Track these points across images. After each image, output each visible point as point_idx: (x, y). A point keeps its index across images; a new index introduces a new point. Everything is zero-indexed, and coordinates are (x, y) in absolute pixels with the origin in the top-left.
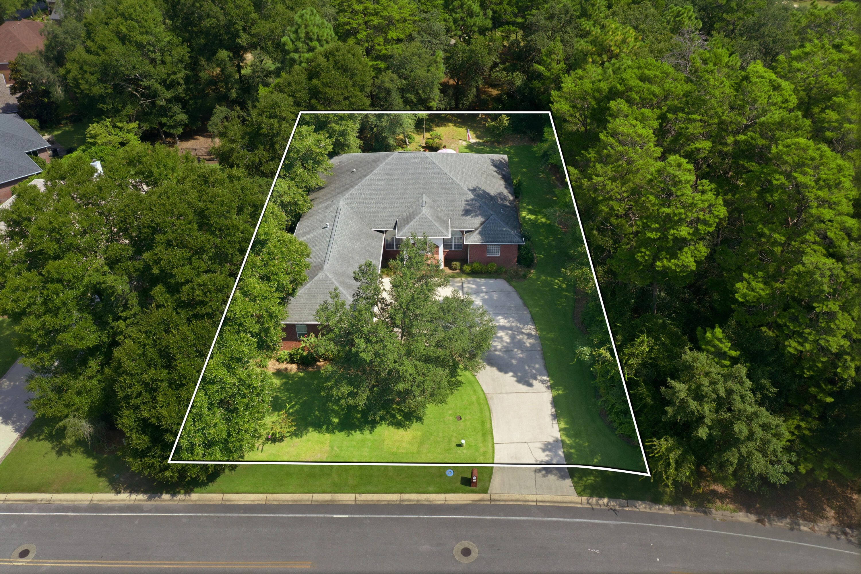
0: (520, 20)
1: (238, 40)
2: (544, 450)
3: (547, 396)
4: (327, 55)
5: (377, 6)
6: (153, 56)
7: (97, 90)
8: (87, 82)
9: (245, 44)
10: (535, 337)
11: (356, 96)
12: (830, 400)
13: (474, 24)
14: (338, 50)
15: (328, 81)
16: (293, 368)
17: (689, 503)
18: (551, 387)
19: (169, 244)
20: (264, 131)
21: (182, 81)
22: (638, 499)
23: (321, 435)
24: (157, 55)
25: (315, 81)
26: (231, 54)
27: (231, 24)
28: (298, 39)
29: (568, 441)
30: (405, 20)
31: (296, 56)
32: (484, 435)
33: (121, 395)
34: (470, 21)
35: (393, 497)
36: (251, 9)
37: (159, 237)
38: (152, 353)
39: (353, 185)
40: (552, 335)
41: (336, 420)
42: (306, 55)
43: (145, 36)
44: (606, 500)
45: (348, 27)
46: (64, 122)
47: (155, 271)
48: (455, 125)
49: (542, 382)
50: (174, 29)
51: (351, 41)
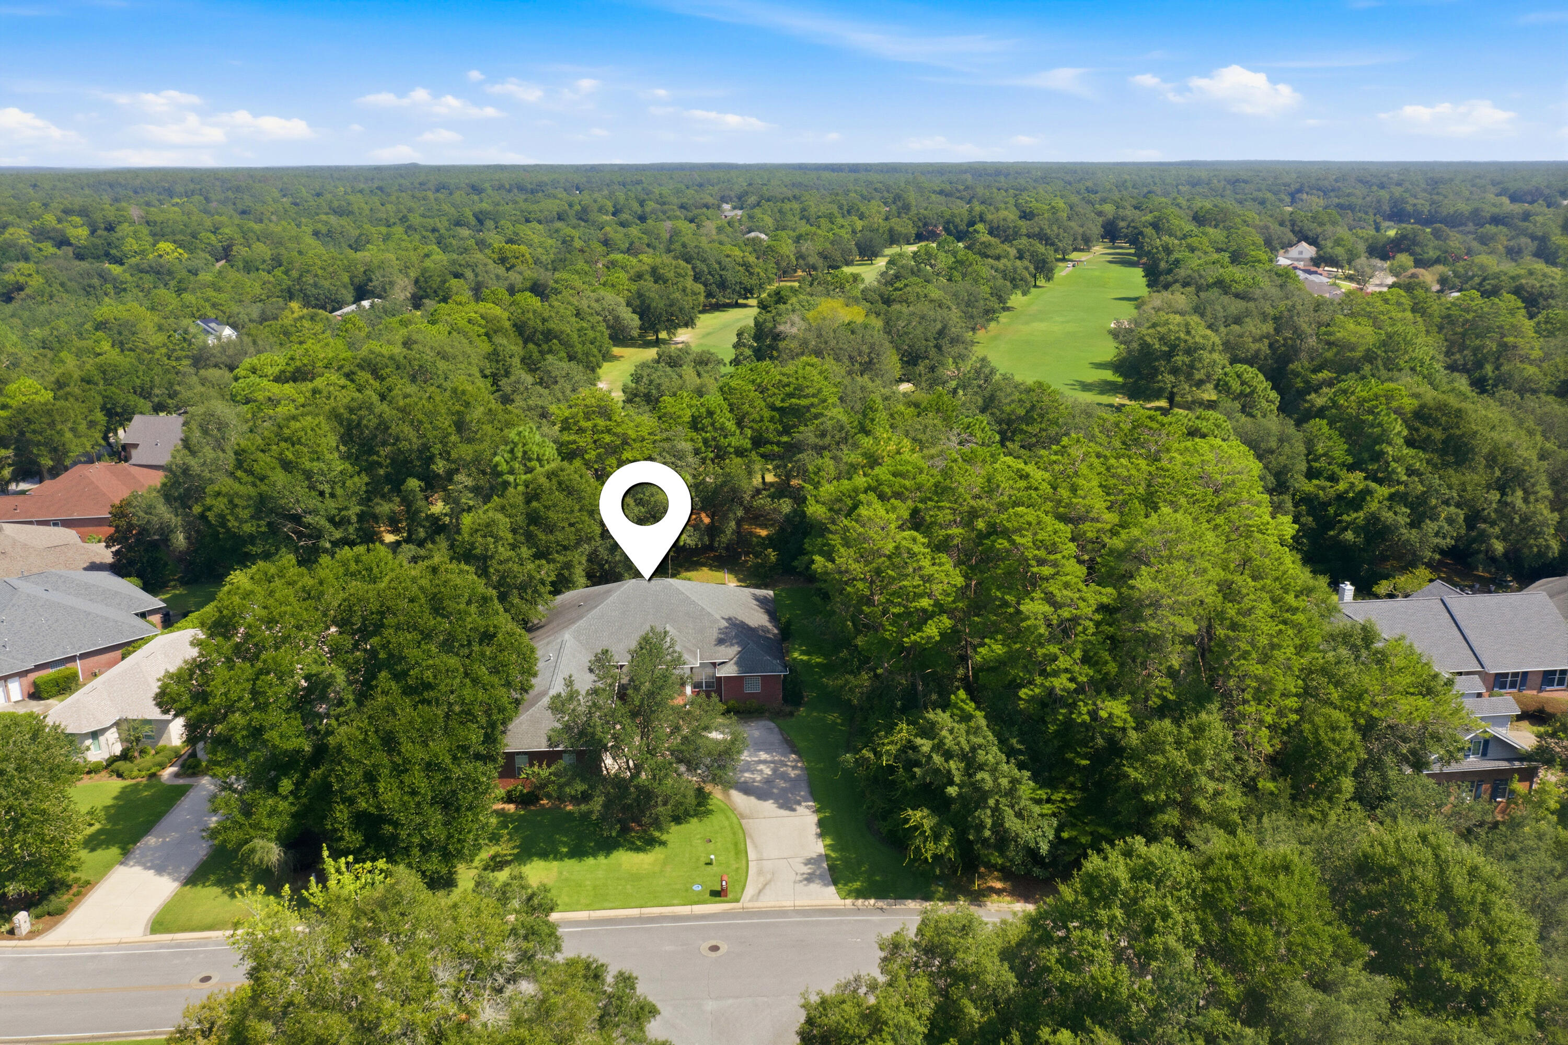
0: (785, 439)
1: (434, 467)
2: (806, 864)
3: (813, 819)
4: (549, 476)
5: (608, 423)
6: (321, 487)
7: (248, 528)
8: (237, 518)
9: (441, 471)
10: (801, 768)
11: (583, 522)
12: (1085, 762)
13: (729, 445)
14: (562, 470)
15: (550, 503)
16: (511, 807)
17: (962, 898)
18: (817, 811)
19: (398, 628)
20: (478, 551)
21: (354, 519)
22: (907, 898)
23: (547, 863)
24: (327, 488)
25: (535, 504)
26: (423, 484)
27: (426, 447)
28: (514, 458)
29: (833, 855)
30: (643, 440)
31: (511, 478)
32: (737, 853)
33: (336, 787)
34: (723, 442)
35: (635, 912)
36: (452, 430)
37: (390, 620)
38: (373, 739)
39: (580, 617)
40: (822, 765)
41: (565, 850)
42: (524, 477)
43: (315, 464)
44: (872, 901)
45: (574, 446)
46: (172, 583)
47: (382, 655)
48: (711, 569)
49: (807, 807)
50: (346, 457)
51: (577, 463)
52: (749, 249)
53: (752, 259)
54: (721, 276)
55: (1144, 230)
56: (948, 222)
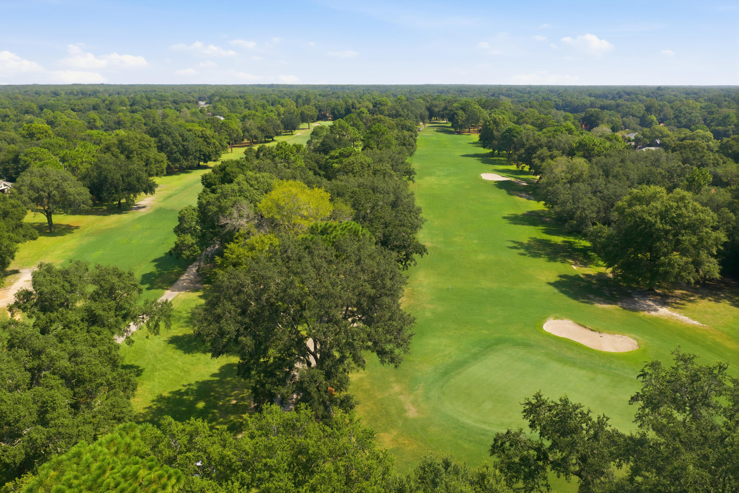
52: (209, 125)
53: (209, 132)
54: (183, 146)
55: (457, 111)
56: (333, 109)
